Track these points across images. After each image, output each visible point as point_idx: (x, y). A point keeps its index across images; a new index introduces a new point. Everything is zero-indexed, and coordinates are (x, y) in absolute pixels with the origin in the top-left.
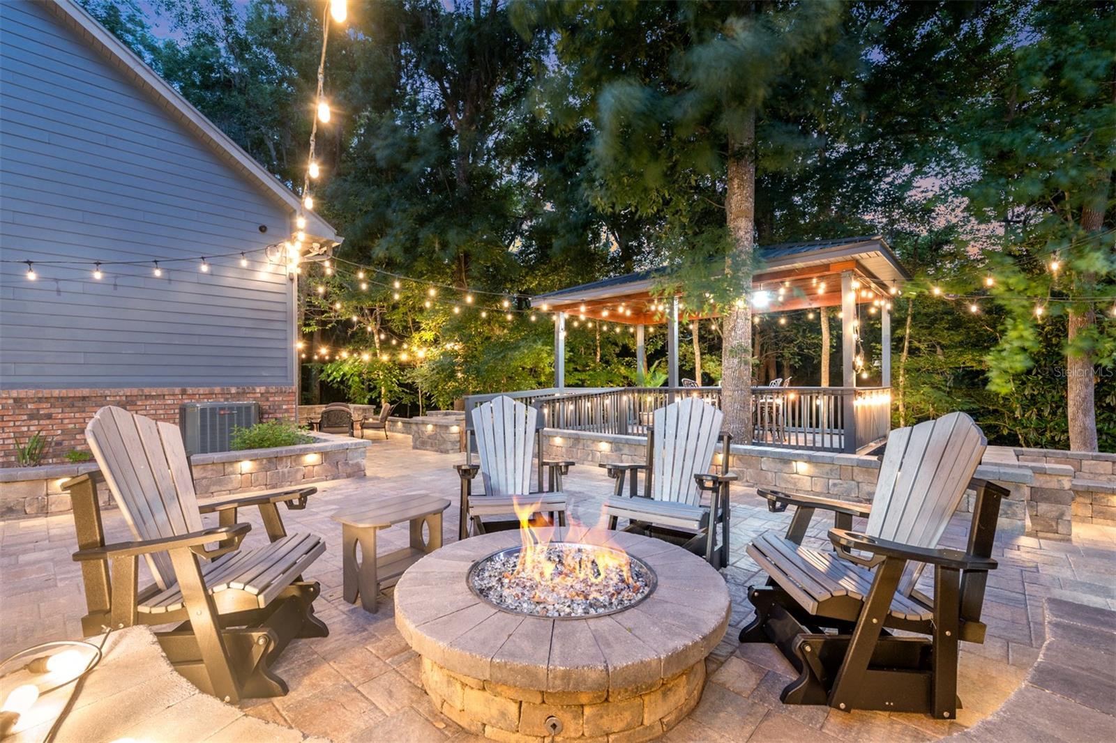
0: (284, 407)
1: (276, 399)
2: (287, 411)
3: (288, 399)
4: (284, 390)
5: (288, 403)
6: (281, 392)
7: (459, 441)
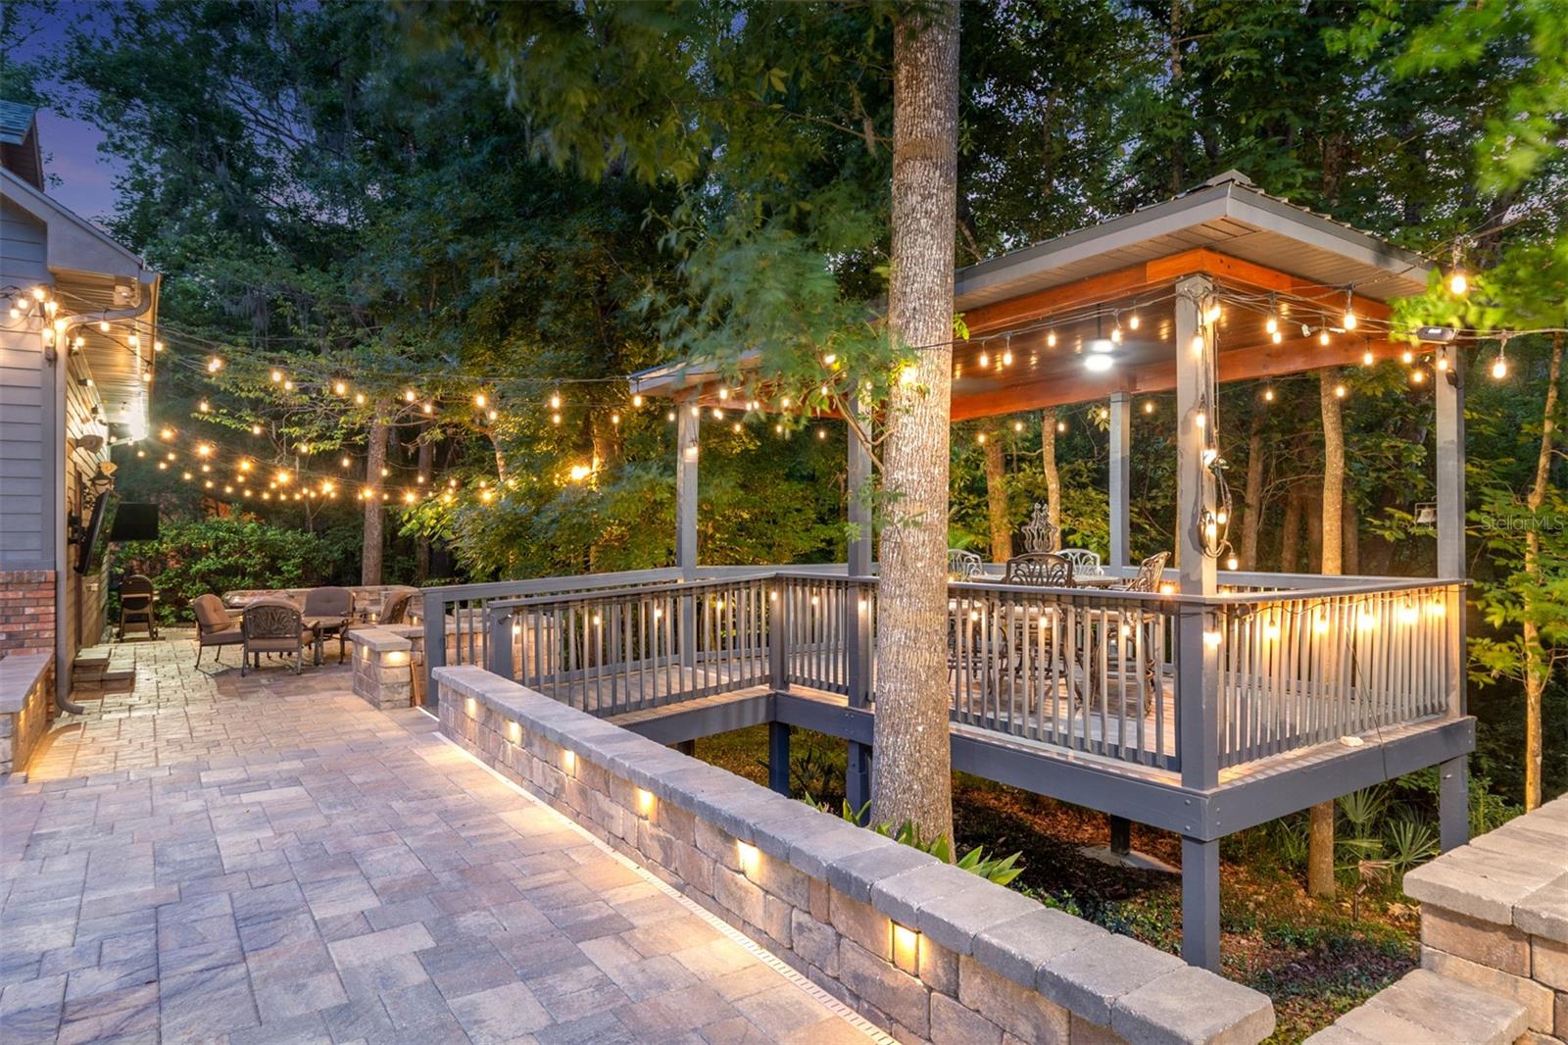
0: (28, 611)
1: (10, 595)
2: (34, 618)
3: (39, 595)
4: (26, 577)
5: (37, 602)
6: (21, 583)
7: (407, 684)
